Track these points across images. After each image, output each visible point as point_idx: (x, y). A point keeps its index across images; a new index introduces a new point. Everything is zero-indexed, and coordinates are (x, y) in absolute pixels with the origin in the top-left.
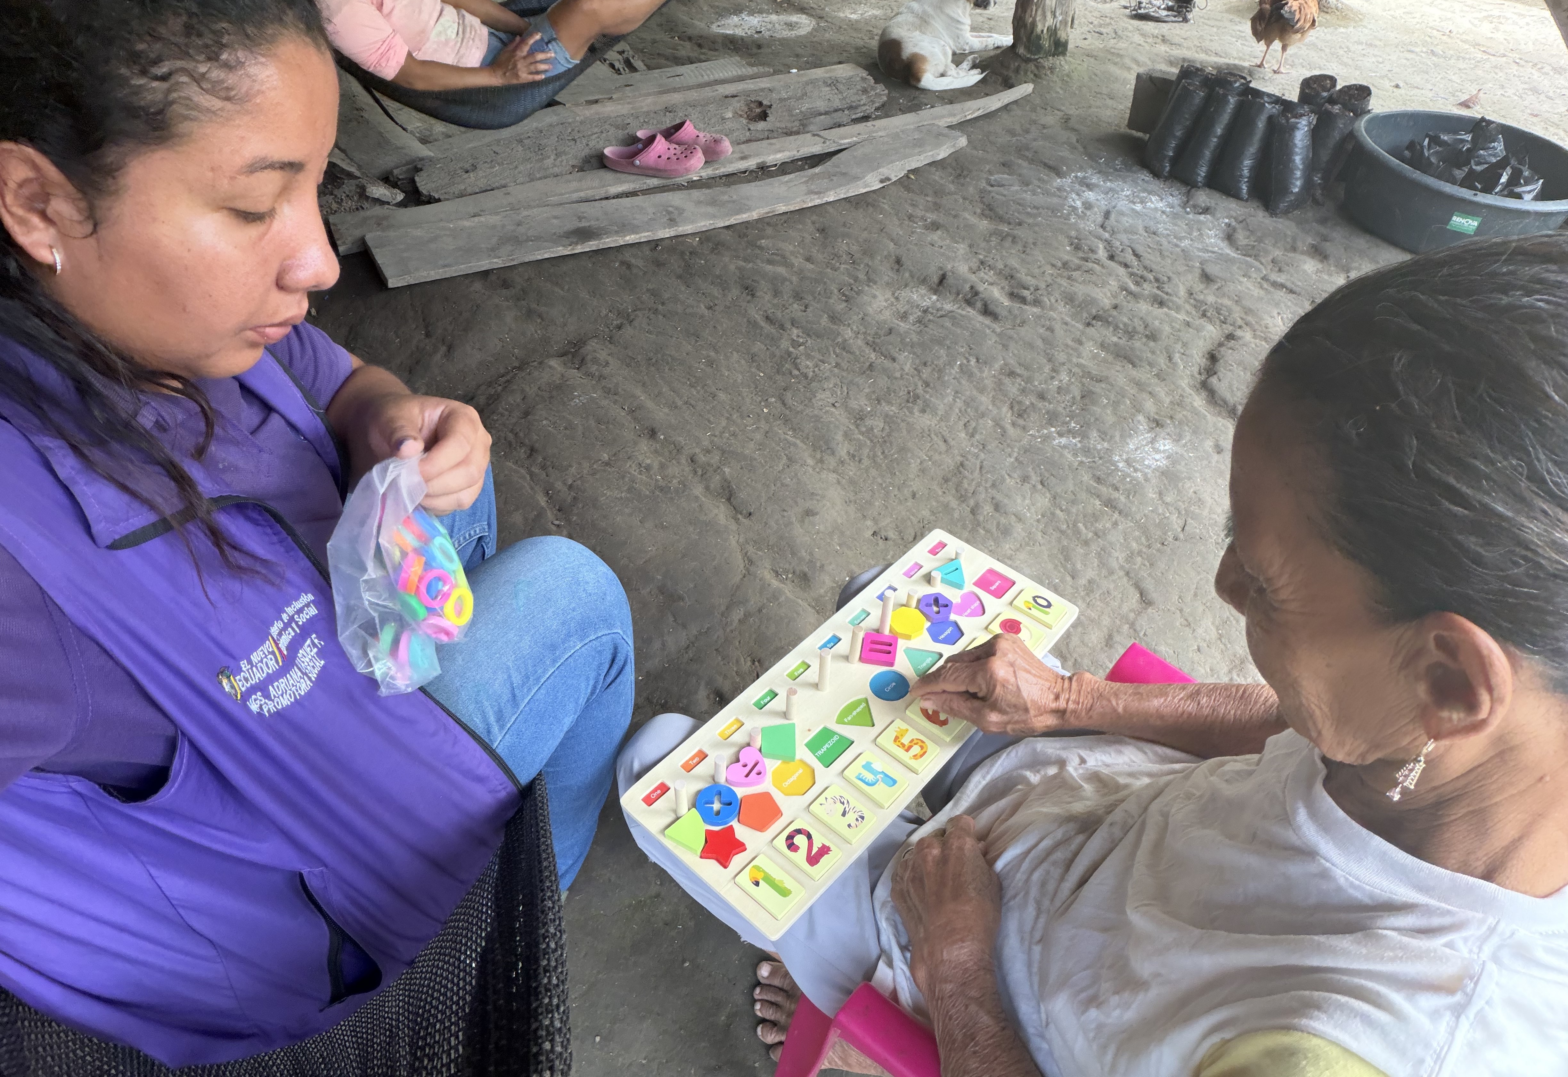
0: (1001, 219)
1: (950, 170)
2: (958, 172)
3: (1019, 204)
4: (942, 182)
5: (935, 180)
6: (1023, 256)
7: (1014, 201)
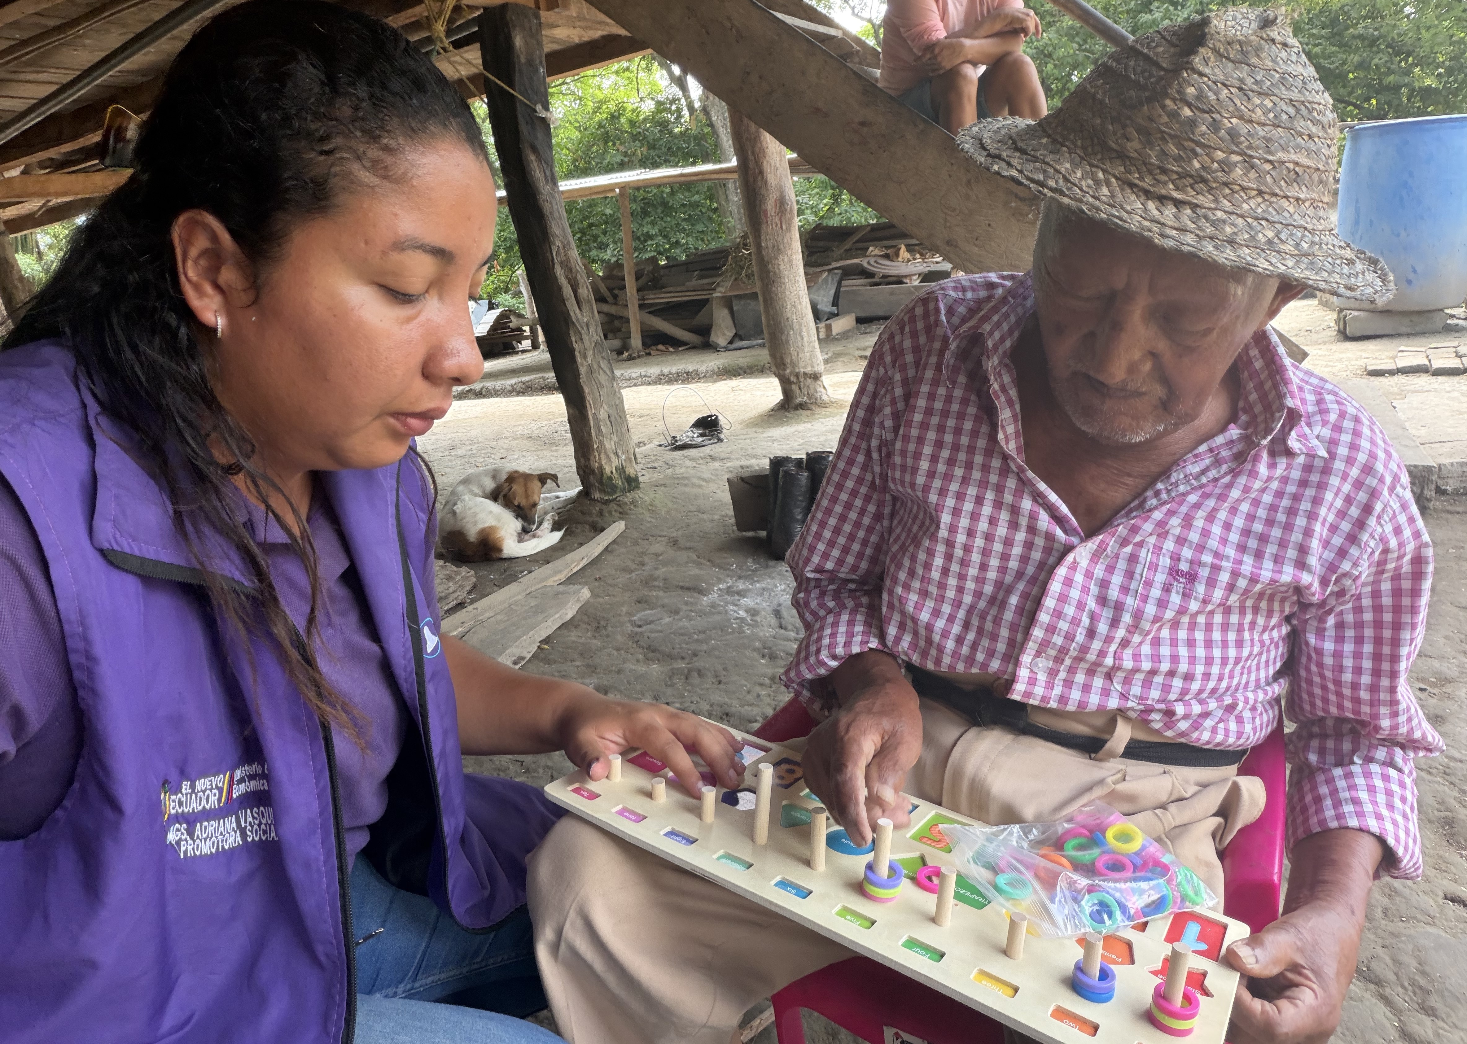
0: (671, 657)
1: (584, 626)
2: (594, 625)
3: (682, 635)
4: (583, 640)
5: (574, 642)
6: (722, 686)
7: (674, 633)
